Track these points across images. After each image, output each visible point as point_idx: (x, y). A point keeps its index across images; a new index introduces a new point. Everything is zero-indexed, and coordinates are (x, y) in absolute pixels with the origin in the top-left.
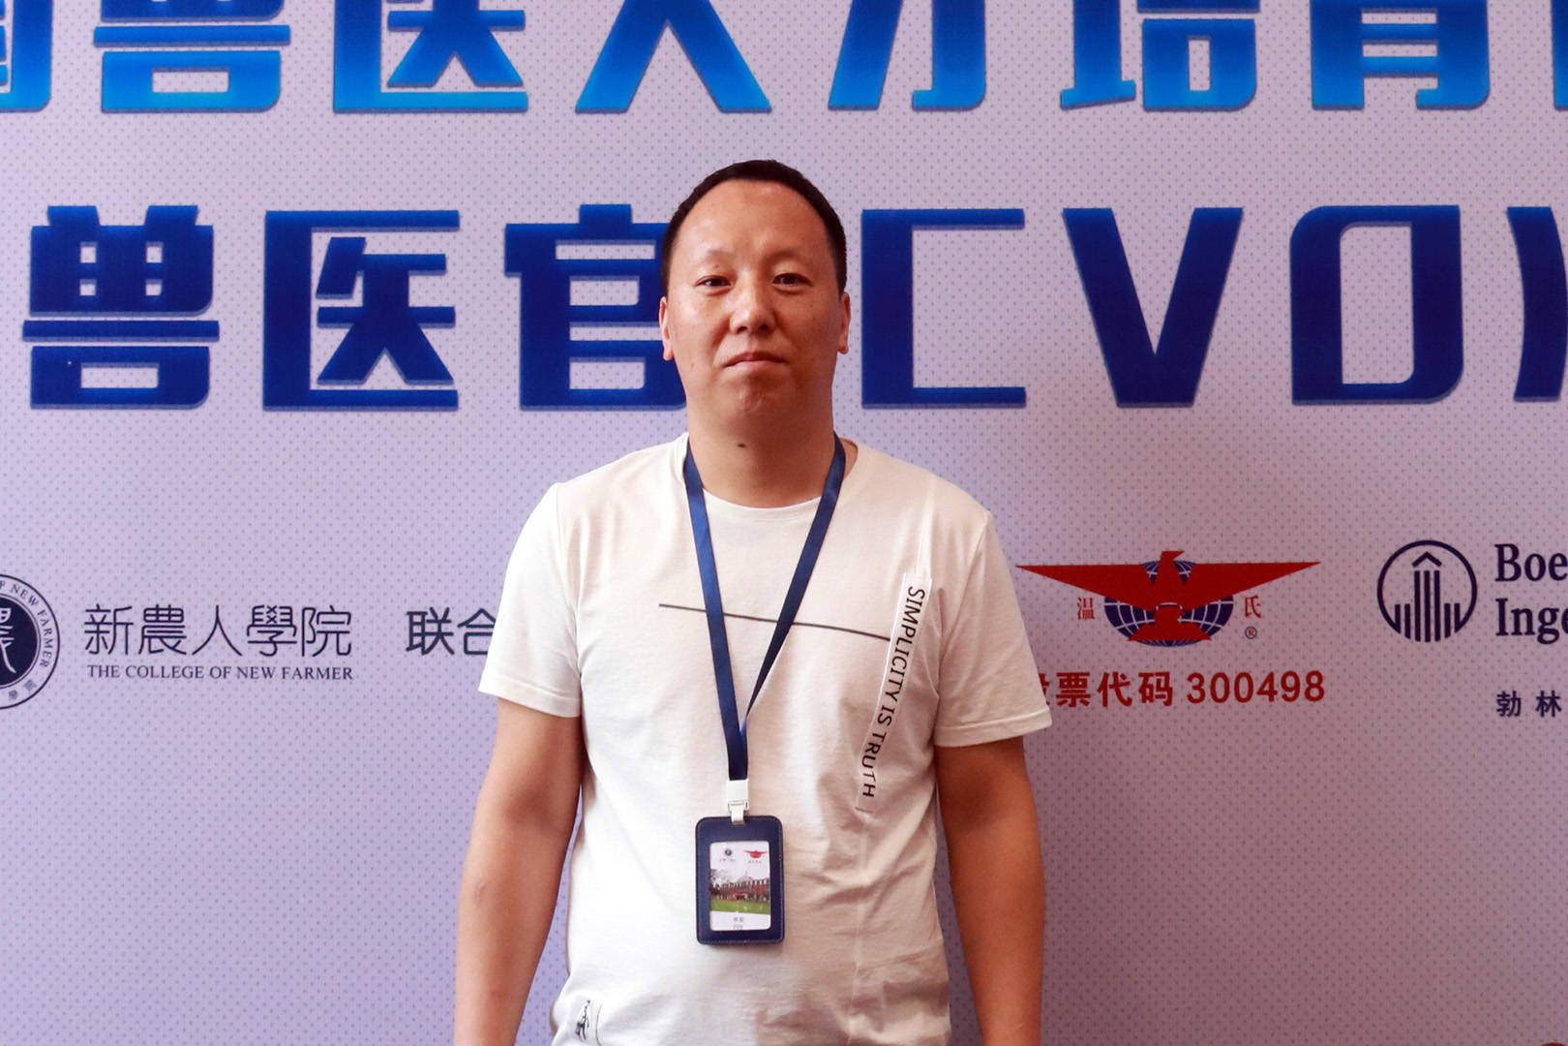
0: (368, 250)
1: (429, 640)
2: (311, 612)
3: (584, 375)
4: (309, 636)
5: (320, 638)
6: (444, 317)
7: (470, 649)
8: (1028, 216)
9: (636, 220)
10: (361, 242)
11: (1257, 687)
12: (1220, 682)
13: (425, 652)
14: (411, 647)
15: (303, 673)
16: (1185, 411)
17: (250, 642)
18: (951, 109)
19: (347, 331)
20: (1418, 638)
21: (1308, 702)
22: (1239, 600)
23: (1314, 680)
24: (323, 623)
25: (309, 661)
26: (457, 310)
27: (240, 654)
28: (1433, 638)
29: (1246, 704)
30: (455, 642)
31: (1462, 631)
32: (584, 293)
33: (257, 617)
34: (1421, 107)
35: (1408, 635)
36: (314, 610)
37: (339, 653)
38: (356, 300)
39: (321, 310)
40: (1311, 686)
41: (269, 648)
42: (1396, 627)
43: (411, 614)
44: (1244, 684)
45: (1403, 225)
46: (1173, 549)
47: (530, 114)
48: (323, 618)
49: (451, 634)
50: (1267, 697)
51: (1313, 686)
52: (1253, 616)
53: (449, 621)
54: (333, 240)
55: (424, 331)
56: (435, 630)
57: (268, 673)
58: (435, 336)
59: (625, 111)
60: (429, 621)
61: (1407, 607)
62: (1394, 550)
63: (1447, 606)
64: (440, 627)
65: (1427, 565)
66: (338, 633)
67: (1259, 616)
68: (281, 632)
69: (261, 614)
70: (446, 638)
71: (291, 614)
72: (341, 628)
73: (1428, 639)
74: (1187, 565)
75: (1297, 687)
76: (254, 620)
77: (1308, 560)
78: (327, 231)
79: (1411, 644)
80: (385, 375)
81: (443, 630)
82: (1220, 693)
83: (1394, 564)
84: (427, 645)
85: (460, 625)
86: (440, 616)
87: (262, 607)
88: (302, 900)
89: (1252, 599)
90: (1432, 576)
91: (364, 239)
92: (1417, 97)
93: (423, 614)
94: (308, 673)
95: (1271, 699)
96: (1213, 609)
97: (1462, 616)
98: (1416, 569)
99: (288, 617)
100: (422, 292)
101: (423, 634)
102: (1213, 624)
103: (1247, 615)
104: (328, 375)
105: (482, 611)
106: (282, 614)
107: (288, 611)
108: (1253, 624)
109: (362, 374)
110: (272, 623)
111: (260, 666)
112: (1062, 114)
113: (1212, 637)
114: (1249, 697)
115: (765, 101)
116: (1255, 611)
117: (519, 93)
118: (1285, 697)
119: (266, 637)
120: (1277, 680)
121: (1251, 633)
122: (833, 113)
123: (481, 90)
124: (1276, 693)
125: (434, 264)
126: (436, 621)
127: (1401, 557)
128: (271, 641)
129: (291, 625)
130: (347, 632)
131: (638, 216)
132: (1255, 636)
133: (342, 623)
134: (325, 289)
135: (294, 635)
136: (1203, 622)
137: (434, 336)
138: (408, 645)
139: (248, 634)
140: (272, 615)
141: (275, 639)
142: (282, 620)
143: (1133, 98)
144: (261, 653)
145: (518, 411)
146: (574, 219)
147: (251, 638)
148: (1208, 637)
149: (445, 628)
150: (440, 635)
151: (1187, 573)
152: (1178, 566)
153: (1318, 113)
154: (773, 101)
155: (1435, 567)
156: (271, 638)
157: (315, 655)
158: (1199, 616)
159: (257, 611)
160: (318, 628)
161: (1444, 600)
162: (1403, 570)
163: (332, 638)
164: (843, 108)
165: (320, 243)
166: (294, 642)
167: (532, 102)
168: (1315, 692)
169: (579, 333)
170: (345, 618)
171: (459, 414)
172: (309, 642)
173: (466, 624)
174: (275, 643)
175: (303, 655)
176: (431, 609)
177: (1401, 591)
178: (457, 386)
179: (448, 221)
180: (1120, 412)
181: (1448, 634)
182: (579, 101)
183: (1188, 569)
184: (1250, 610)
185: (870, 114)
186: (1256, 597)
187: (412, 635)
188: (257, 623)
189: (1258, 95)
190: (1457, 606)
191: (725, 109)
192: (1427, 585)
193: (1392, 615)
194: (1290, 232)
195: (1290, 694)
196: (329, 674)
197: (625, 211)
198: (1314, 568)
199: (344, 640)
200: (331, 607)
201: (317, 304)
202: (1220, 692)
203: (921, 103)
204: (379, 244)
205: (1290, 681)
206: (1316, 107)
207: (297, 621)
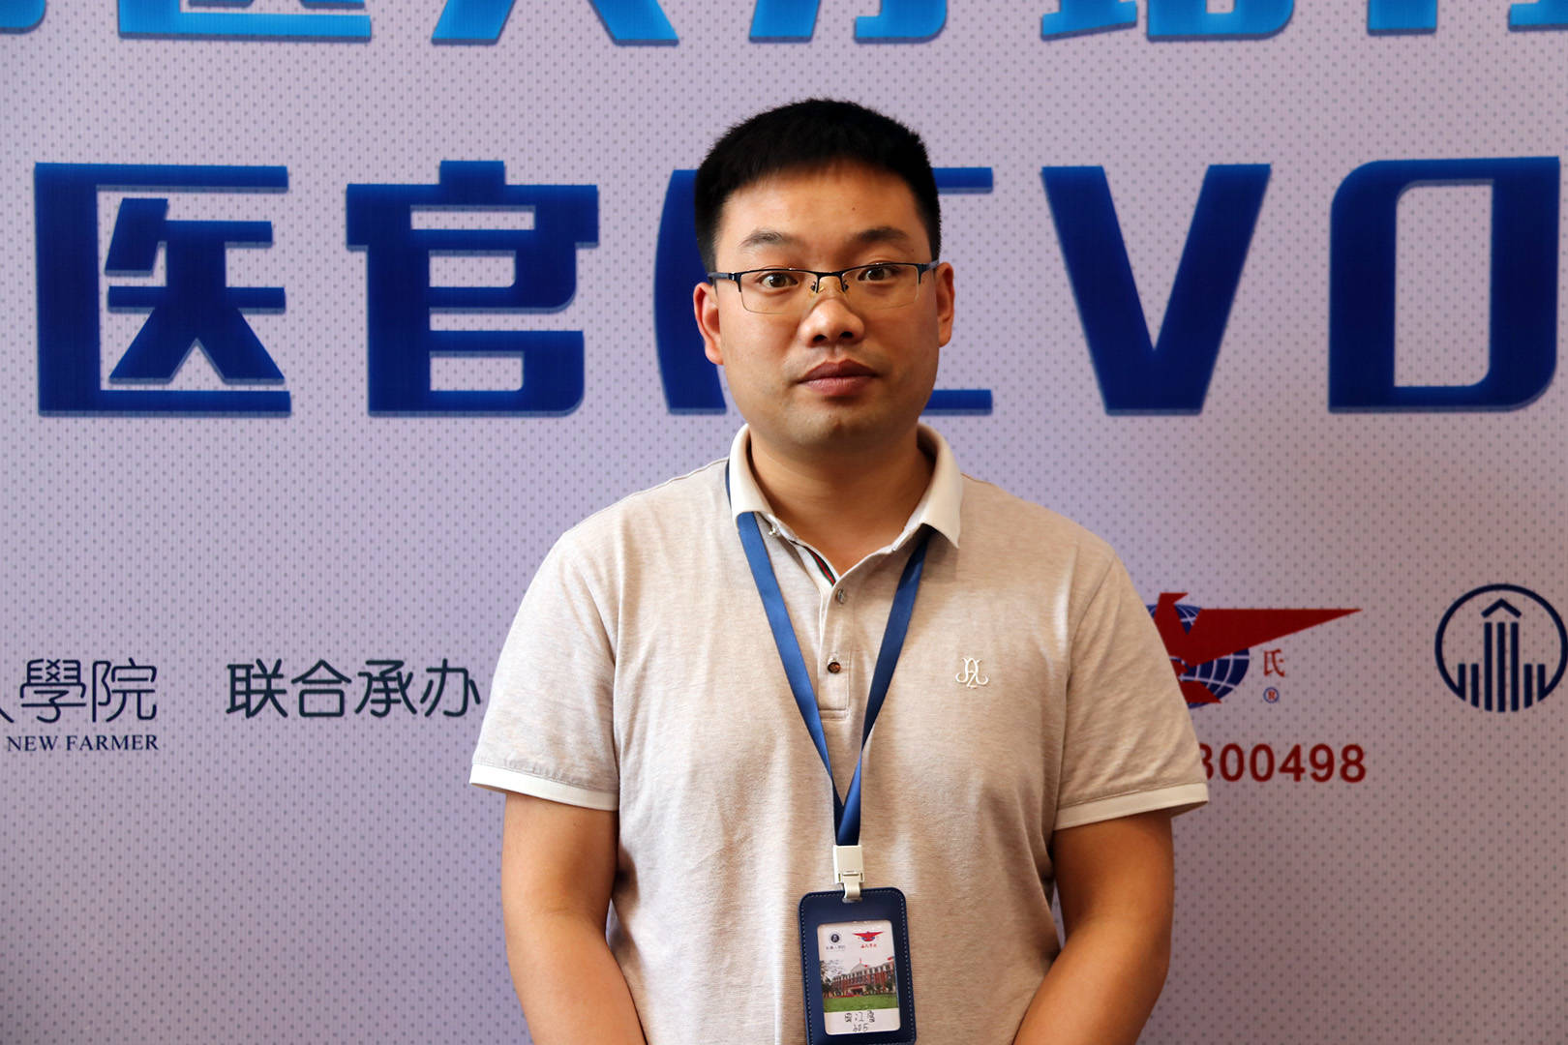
0: (172, 216)
1: (255, 700)
2: (105, 666)
3: (447, 373)
4: (102, 696)
5: (117, 699)
6: (272, 300)
7: (307, 709)
8: (998, 176)
9: (510, 181)
10: (163, 204)
11: (1279, 762)
12: (1232, 755)
13: (249, 714)
14: (233, 709)
15: (93, 742)
16: (1191, 421)
17: (24, 705)
18: (904, 40)
19: (147, 316)
20: (1489, 707)
21: (1345, 783)
22: (1256, 654)
23: (1353, 755)
24: (120, 680)
25: (103, 729)
26: (287, 292)
27: (11, 721)
28: (1508, 707)
29: (1267, 783)
30: (289, 702)
31: (1548, 698)
32: (446, 271)
33: (33, 673)
34: (1514, 27)
35: (1475, 702)
36: (108, 664)
37: (140, 717)
38: (158, 278)
39: (113, 290)
40: (1348, 763)
41: (50, 713)
42: (1460, 691)
43: (233, 668)
44: (1262, 757)
45: (1484, 184)
46: (1174, 589)
47: (374, 44)
48: (119, 674)
49: (284, 692)
50: (1291, 776)
51: (1352, 763)
52: (1274, 674)
53: (281, 676)
54: (125, 201)
55: (246, 317)
56: (264, 687)
57: (48, 743)
58: (260, 324)
59: (493, 42)
60: (256, 676)
61: (1475, 668)
62: (1458, 596)
63: (1528, 668)
64: (269, 684)
65: (1501, 615)
66: (139, 692)
67: (1282, 674)
68: (63, 693)
69: (40, 669)
70: (277, 697)
71: (78, 669)
72: (144, 685)
73: (1502, 708)
74: (1191, 610)
75: (1330, 764)
76: (30, 677)
77: (1345, 606)
78: (116, 190)
79: (1480, 714)
80: (197, 372)
81: (273, 687)
82: (1232, 770)
83: (1459, 612)
84: (253, 706)
85: (294, 681)
86: (270, 671)
87: (42, 661)
88: (87, 1028)
89: (1273, 653)
90: (1508, 629)
91: (166, 200)
92: (1509, 16)
93: (248, 668)
94: (101, 742)
95: (1297, 778)
96: (1224, 665)
97: (1548, 680)
98: (1488, 620)
99: (75, 673)
100: (242, 268)
101: (248, 692)
102: (1223, 684)
103: (1267, 673)
104: (121, 372)
105: (322, 663)
106: (66, 669)
107: (74, 665)
108: (1273, 685)
109: (167, 371)
110: (53, 681)
111: (38, 734)
112: (1043, 46)
113: (1223, 699)
114: (1268, 776)
115: (671, 31)
116: (1276, 669)
117: (361, 17)
118: (1315, 776)
119: (45, 699)
120: (1305, 754)
121: (1272, 695)
122: (756, 46)
123: (309, 12)
124: (1303, 770)
125: (258, 234)
126: (264, 675)
127: (1468, 604)
128: (52, 703)
129: (79, 683)
130: (153, 691)
131: (514, 176)
132: (1276, 700)
133: (146, 679)
134: (116, 265)
135: (82, 695)
136: (1211, 681)
137: (258, 323)
138: (228, 706)
139: (22, 696)
140: (54, 671)
141: (57, 701)
142: (66, 677)
143: (1134, 25)
144: (39, 718)
145: (366, 418)
146: (432, 178)
147: (26, 701)
148: (1217, 699)
149: (276, 684)
150: (269, 694)
151: (1191, 620)
152: (1180, 612)
153: (1374, 40)
154: (680, 31)
155: (1513, 618)
156: (52, 700)
157: (109, 720)
158: (1206, 673)
159: (33, 666)
160: (113, 686)
161: (1522, 662)
162: (1470, 622)
163: (132, 699)
164: (767, 40)
165: (109, 206)
166: (83, 705)
167: (376, 30)
168: (1353, 771)
169: (442, 322)
170: (149, 673)
171: (292, 421)
172: (100, 704)
173: (303, 679)
174: (57, 706)
175: (94, 720)
176: (259, 662)
177: (1466, 646)
178: (289, 386)
179: (273, 179)
180: (1109, 421)
181: (1528, 703)
182: (436, 29)
183: (1192, 615)
184: (1270, 667)
185: (801, 47)
186: (1278, 651)
187: (234, 693)
188: (33, 681)
189: (1296, 18)
190: (1542, 668)
191: (620, 42)
192: (1502, 641)
193: (1455, 677)
194: (1331, 195)
195: (1322, 773)
196: (129, 743)
197: (496, 170)
198: (1352, 616)
199: (147, 702)
200: (131, 660)
201: (106, 282)
202: (1232, 768)
203: (865, 35)
204: (186, 207)
205: (1322, 757)
206: (1372, 32)
207: (86, 678)
